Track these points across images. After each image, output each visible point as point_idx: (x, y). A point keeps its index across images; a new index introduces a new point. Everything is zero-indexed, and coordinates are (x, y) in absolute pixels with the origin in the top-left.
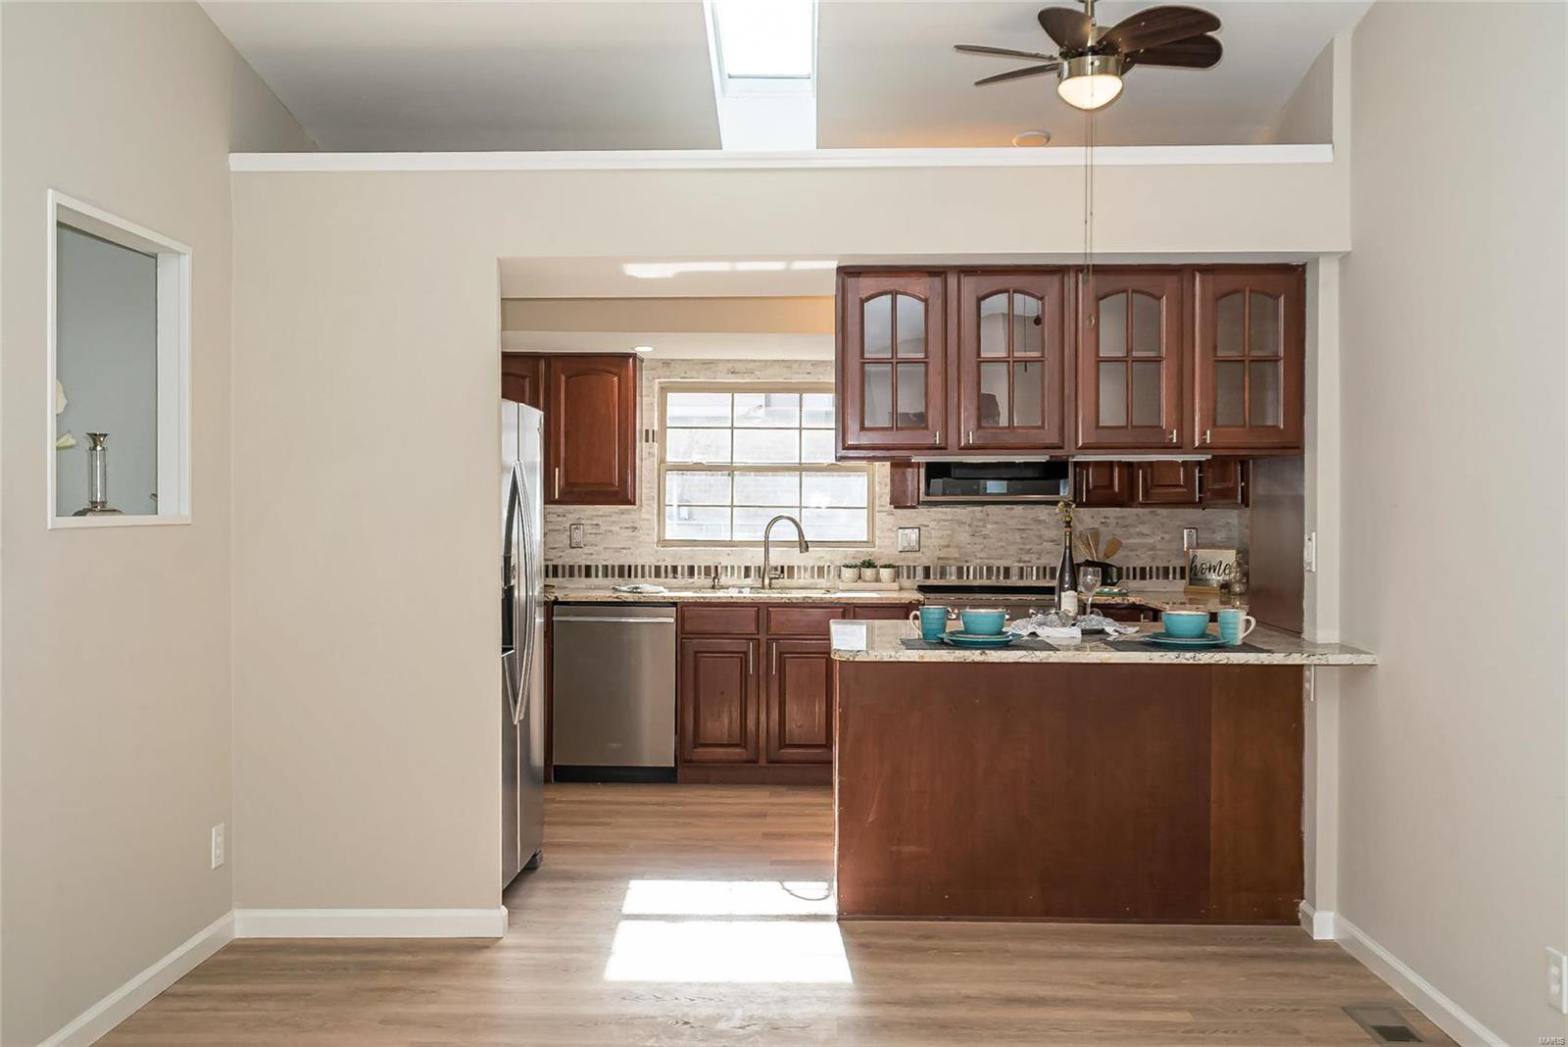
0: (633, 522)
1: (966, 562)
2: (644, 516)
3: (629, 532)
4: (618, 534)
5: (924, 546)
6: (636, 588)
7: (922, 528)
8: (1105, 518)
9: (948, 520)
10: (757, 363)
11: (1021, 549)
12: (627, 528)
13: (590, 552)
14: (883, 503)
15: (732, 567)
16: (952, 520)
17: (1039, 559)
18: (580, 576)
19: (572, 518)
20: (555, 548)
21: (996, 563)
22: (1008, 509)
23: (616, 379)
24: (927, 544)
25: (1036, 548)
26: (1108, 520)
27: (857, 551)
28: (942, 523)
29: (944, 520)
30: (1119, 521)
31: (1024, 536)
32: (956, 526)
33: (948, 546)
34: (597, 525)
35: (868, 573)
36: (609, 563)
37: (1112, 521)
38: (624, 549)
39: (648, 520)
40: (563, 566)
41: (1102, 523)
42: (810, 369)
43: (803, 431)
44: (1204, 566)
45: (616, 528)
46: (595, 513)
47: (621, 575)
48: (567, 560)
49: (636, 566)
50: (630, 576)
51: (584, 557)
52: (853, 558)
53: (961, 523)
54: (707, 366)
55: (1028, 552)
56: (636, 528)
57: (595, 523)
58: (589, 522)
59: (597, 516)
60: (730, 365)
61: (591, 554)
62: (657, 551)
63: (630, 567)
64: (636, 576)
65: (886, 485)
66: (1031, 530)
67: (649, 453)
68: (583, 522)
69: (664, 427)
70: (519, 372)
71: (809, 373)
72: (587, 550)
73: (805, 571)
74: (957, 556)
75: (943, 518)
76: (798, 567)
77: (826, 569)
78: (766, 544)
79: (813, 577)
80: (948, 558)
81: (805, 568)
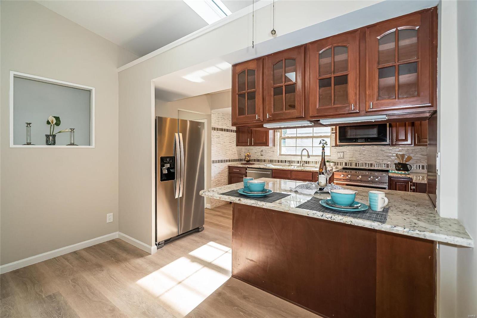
0: (274, 150)
1: (358, 162)
2: (276, 149)
3: (272, 153)
5: (345, 157)
7: (344, 152)
11: (376, 159)
12: (272, 151)
15: (295, 161)
16: (354, 150)
17: (382, 161)
18: (263, 162)
19: (261, 149)
20: (257, 156)
21: (368, 162)
25: (381, 158)
28: (351, 151)
31: (377, 155)
32: (355, 152)
33: (352, 157)
36: (269, 159)
38: (272, 156)
40: (260, 160)
45: (270, 152)
47: (271, 162)
48: (260, 158)
56: (274, 152)
57: (266, 150)
58: (264, 150)
61: (265, 157)
62: (278, 157)
63: (273, 160)
64: (274, 162)
66: (380, 153)
73: (312, 163)
74: (355, 160)
75: (351, 149)
76: (311, 162)
77: (318, 162)
78: (301, 155)
79: (314, 164)
80: (352, 161)
81: (312, 162)
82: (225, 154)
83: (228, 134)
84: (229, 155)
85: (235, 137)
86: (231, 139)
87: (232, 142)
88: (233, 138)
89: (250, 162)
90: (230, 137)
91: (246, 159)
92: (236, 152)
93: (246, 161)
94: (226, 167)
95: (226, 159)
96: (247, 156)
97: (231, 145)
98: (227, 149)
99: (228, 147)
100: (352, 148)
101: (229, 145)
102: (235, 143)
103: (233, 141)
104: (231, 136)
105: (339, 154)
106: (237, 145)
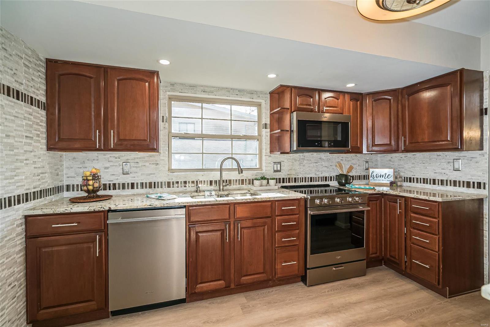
0: (156, 161)
1: (298, 175)
2: (162, 158)
3: (154, 166)
4: (148, 167)
5: (283, 170)
6: (160, 197)
7: (282, 162)
8: (342, 158)
9: (291, 159)
10: (215, 89)
11: (316, 170)
12: (153, 164)
13: (133, 176)
14: (267, 152)
15: (204, 181)
16: (292, 159)
17: (322, 174)
18: (128, 188)
19: (124, 159)
20: (114, 175)
21: (307, 176)
22: (311, 154)
23: (147, 84)
24: (283, 169)
25: (321, 169)
26: (343, 159)
27: (257, 173)
28: (289, 160)
29: (290, 159)
30: (347, 159)
31: (317, 165)
32: (294, 161)
33: (291, 170)
34: (137, 162)
35: (265, 182)
36: (144, 182)
37: (344, 159)
38: (151, 174)
39: (164, 160)
40: (119, 184)
41: (341, 160)
42: (238, 93)
43: (232, 121)
44: (377, 175)
45: (147, 164)
46: (137, 157)
47: (150, 187)
48: (121, 180)
49: (158, 183)
50: (155, 187)
51: (130, 179)
52: (256, 175)
53: (296, 160)
54: (192, 88)
55: (318, 171)
56: (158, 164)
57: (136, 161)
58: (132, 161)
59: (137, 158)
60: (202, 88)
61: (135, 177)
62: (168, 175)
63: (155, 183)
64: (158, 187)
65: (268, 144)
66: (319, 162)
67: (164, 127)
68: (129, 161)
69: (170, 116)
70: (88, 74)
71: (237, 95)
72: (131, 175)
73: (236, 182)
74: (295, 173)
75: (289, 158)
76: (234, 180)
77: (245, 180)
78: (221, 170)
79: (239, 184)
80: (291, 175)
81: (236, 180)
82: (12, 177)
83: (22, 108)
84: (26, 178)
85: (42, 121)
86: (31, 126)
87: (34, 138)
88: (37, 124)
89: (100, 193)
90: (29, 120)
91: (87, 185)
92: (47, 169)
93: (88, 191)
94: (16, 220)
95: (16, 193)
96: (89, 178)
97: (30, 144)
98: (17, 160)
99: (22, 151)
100: (290, 156)
101: (26, 144)
102: (45, 141)
103: (38, 136)
104: (30, 116)
105: (275, 166)
106: (49, 149)
